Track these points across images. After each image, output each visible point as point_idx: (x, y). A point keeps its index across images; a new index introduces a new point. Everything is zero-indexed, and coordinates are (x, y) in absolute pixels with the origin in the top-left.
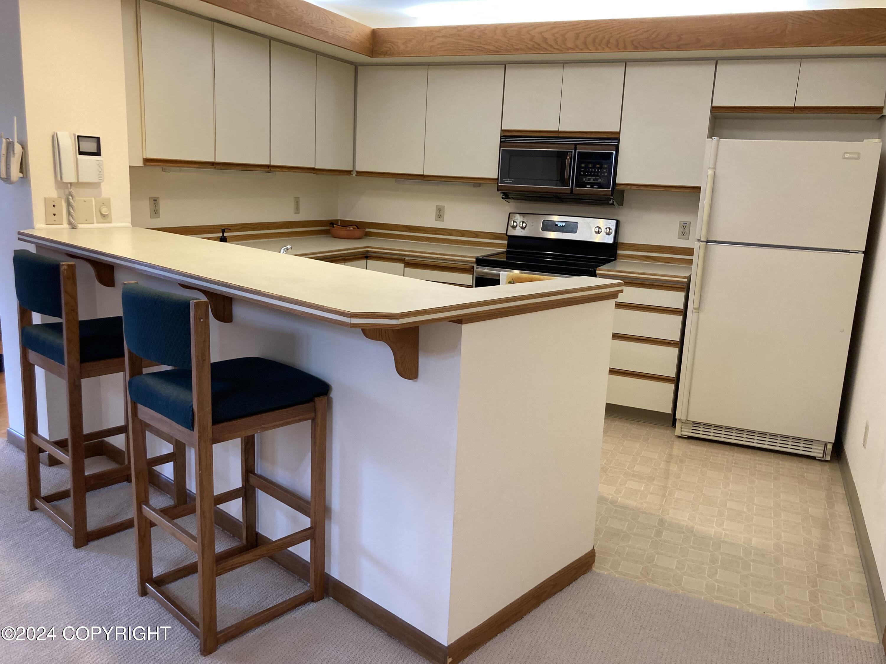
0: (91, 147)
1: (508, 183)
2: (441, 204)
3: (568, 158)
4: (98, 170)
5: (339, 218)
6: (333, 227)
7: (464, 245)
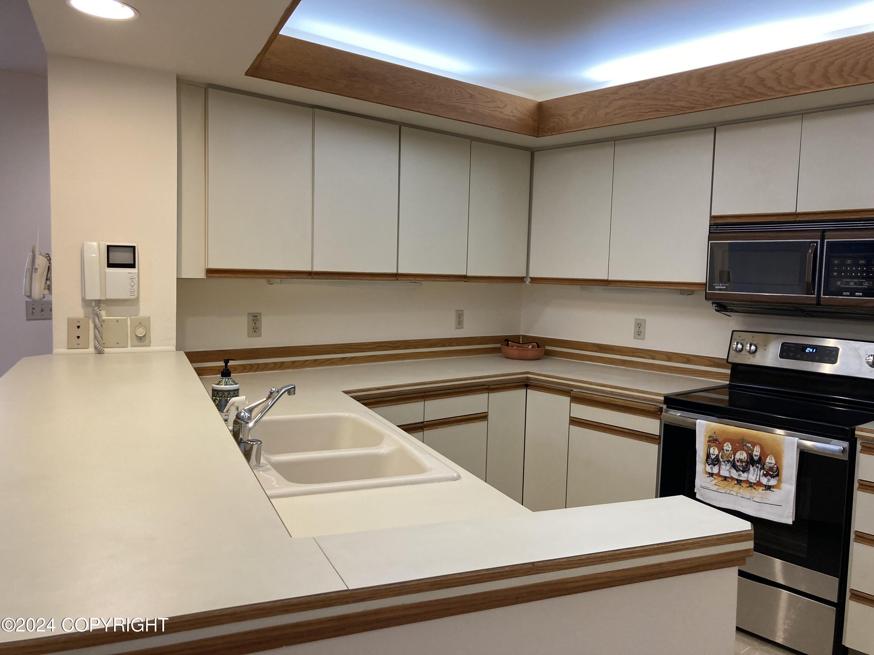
0: (124, 257)
1: (720, 288)
2: (641, 317)
3: (810, 251)
4: (130, 284)
5: (521, 333)
6: (508, 345)
7: (671, 373)
